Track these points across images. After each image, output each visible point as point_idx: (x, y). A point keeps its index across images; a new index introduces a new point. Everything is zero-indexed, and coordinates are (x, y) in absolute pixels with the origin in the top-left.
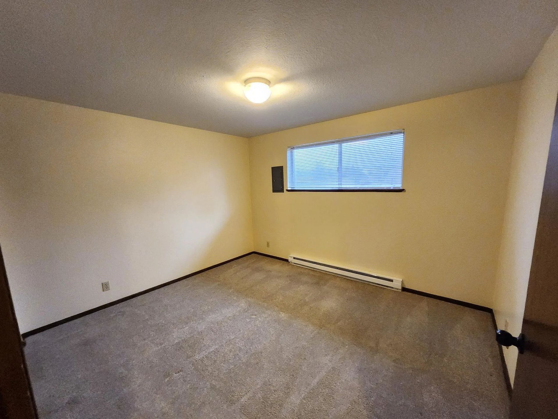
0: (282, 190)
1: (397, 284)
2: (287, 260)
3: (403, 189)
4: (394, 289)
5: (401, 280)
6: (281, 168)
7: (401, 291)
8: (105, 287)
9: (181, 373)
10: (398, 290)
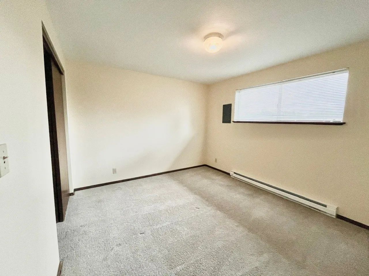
0: (230, 122)
1: (331, 210)
2: (229, 174)
3: (344, 123)
4: (327, 214)
5: (337, 207)
6: (230, 106)
7: (335, 217)
8: (114, 171)
9: (143, 234)
10: (332, 216)
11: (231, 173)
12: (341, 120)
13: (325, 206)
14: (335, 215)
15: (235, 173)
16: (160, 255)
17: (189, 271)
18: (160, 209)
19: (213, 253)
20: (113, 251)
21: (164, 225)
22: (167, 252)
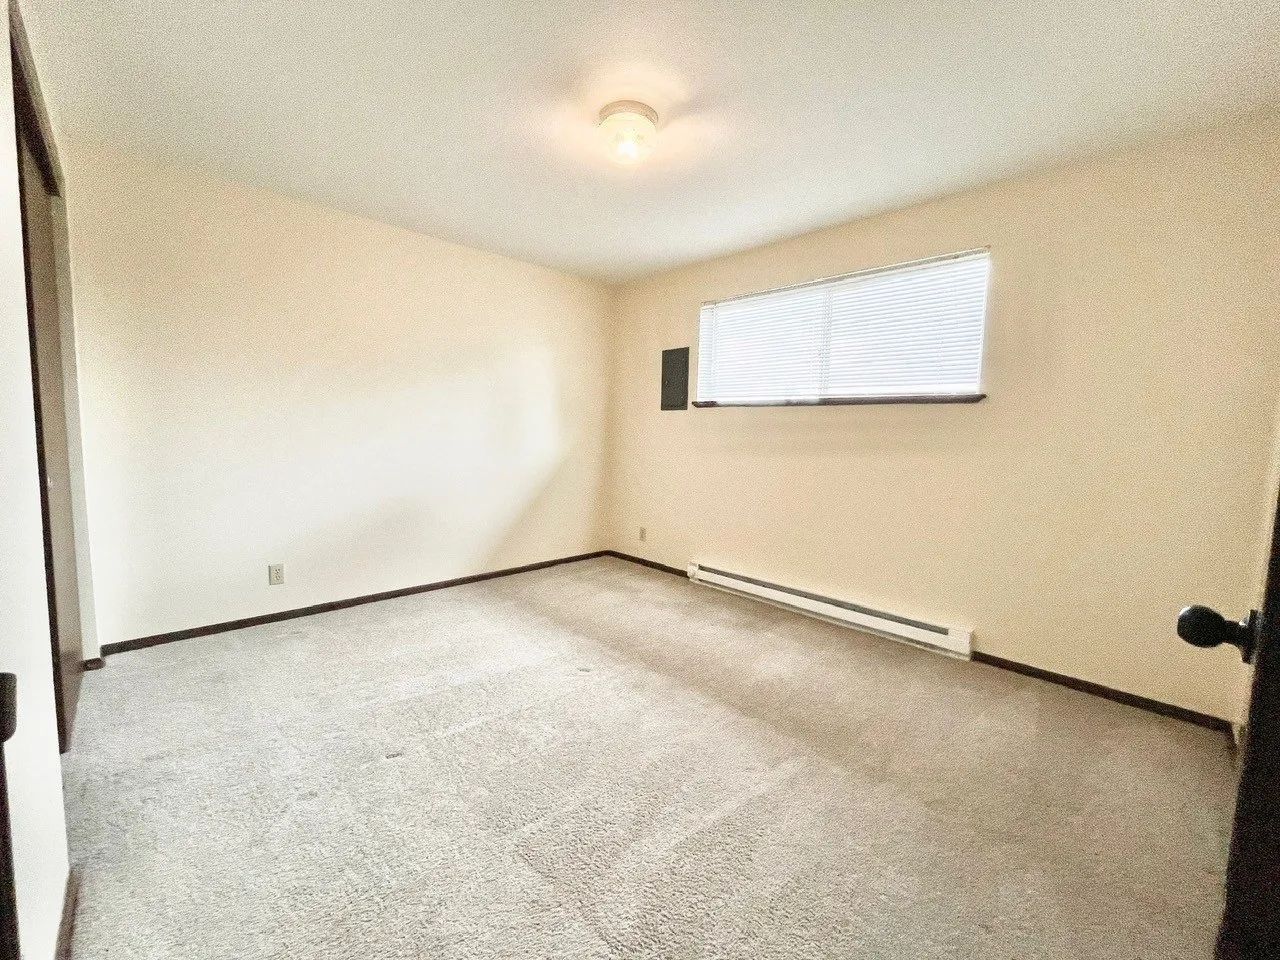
0: (683, 406)
1: (958, 643)
2: (683, 574)
3: (983, 396)
4: (949, 655)
5: (970, 629)
6: (684, 353)
7: (967, 659)
8: (275, 575)
9: (398, 758)
10: (961, 658)
11: (691, 570)
12: (974, 389)
13: (944, 632)
14: (968, 654)
15: (702, 568)
18: (457, 683)
20: (287, 816)
21: (473, 724)
22: (484, 792)
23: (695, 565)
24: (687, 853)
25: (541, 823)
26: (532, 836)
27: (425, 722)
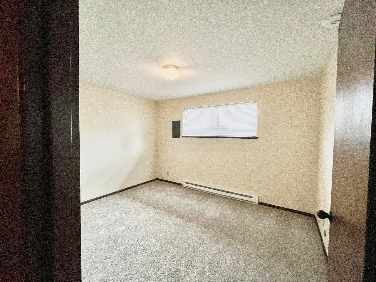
0: (179, 136)
1: (255, 200)
2: (181, 184)
3: (258, 137)
4: (253, 203)
5: (257, 197)
6: (179, 122)
7: (258, 204)
9: (109, 259)
10: (256, 204)
11: (183, 183)
12: (255, 135)
13: (252, 197)
14: (257, 202)
15: (186, 183)
16: (134, 272)
17: (165, 275)
19: (182, 253)
21: (130, 244)
22: (140, 267)
23: (184, 182)
24: (202, 275)
25: (159, 274)
26: (157, 278)
27: (114, 245)
